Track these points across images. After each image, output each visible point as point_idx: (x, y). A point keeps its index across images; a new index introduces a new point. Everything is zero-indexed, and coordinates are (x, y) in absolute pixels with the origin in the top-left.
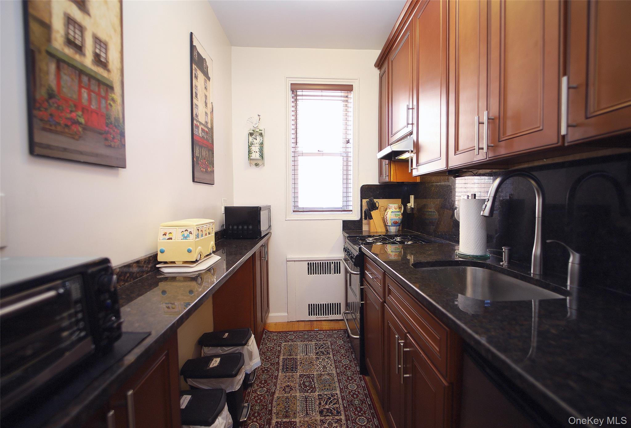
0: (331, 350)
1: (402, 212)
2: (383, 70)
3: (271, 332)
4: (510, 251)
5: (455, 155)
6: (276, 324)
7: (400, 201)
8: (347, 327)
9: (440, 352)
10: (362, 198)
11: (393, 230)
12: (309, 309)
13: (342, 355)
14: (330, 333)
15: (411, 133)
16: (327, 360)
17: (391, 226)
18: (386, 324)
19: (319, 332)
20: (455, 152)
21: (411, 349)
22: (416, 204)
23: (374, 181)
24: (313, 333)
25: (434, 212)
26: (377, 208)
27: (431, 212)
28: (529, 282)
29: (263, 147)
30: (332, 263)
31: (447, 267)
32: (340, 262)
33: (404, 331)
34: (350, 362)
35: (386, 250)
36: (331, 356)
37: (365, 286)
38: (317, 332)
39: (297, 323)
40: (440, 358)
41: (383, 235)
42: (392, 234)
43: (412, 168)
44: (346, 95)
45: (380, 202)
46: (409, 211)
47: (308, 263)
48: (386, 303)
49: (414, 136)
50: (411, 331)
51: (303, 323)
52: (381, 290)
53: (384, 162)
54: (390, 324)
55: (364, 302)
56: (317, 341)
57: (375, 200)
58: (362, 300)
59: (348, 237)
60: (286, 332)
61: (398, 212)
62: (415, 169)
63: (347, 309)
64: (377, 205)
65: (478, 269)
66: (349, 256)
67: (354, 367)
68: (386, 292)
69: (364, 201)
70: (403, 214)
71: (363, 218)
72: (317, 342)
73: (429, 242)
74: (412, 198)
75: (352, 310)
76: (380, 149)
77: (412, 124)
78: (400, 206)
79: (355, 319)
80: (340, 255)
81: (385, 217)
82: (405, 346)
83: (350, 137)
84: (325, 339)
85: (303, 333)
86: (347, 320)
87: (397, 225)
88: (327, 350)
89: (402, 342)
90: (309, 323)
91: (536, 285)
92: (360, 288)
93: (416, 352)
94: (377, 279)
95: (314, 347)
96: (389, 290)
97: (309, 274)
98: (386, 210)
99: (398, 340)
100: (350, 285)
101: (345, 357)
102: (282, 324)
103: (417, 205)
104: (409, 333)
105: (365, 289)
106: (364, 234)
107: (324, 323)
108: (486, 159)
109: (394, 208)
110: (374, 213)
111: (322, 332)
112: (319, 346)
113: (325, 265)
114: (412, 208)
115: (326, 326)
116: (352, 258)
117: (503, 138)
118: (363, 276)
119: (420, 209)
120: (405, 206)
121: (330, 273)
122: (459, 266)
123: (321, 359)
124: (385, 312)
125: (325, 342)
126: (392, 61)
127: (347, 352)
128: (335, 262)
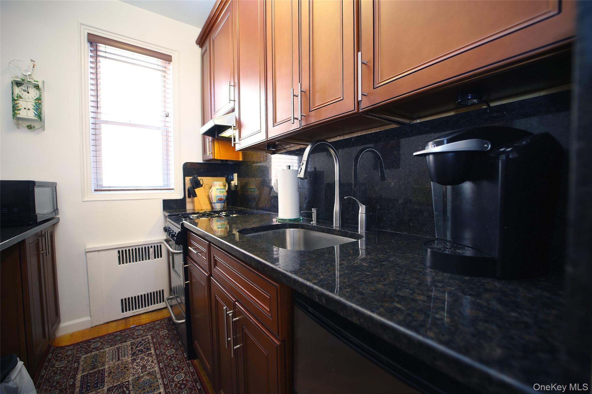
0: (151, 345)
1: (227, 189)
2: (204, 49)
3: (63, 348)
4: (317, 211)
5: (273, 127)
6: (72, 335)
7: (224, 179)
8: (170, 314)
9: (270, 312)
10: (185, 175)
11: (218, 206)
12: (122, 305)
13: (166, 346)
14: (151, 327)
15: (233, 110)
16: (147, 358)
17: (217, 203)
18: (213, 297)
19: (137, 328)
20: (274, 124)
21: (240, 317)
22: (239, 182)
23: (198, 158)
24: (128, 332)
25: (255, 189)
26: (202, 186)
27: (253, 189)
28: (333, 234)
29: (40, 104)
30: (151, 247)
31: (269, 231)
32: (160, 246)
33: (232, 300)
34: (176, 350)
35: (212, 227)
36: (153, 351)
37: (190, 264)
38: (134, 328)
39: (106, 325)
40: (271, 317)
41: (208, 212)
42: (217, 210)
43: (234, 142)
44: (164, 65)
45: (204, 180)
46: (233, 189)
47: (119, 252)
48: (212, 276)
49: (236, 112)
50: (240, 298)
51: (115, 324)
52: (206, 263)
53: (207, 139)
54: (218, 298)
55: (188, 282)
56: (134, 339)
57: (199, 178)
58: (186, 280)
59: (168, 216)
60: (88, 341)
61: (223, 189)
62: (237, 143)
63: (171, 295)
64: (201, 183)
65: (295, 230)
66: (170, 235)
67: (181, 355)
68: (212, 263)
69: (188, 179)
70: (227, 192)
71: (187, 196)
72: (133, 341)
73: (252, 214)
74: (235, 176)
75: (177, 294)
76: (204, 123)
77: (234, 101)
78: (225, 184)
79: (180, 304)
80: (160, 237)
81: (210, 195)
82: (234, 316)
83: (170, 111)
84: (145, 334)
85: (114, 335)
86: (171, 306)
87: (222, 201)
88: (147, 346)
89: (230, 313)
90: (123, 321)
91: (338, 235)
92: (184, 267)
93: (245, 320)
94: (202, 253)
95: (130, 348)
96: (215, 261)
97: (120, 264)
98: (210, 188)
99: (227, 311)
100: (173, 267)
101: (170, 347)
102: (83, 332)
103: (241, 183)
104: (237, 301)
105: (189, 267)
106: (188, 212)
107: (144, 316)
108: (300, 128)
109: (219, 186)
110: (198, 191)
111: (140, 327)
112: (136, 345)
113: (142, 251)
114: (236, 185)
115: (145, 319)
116: (173, 236)
117: (313, 108)
118: (187, 255)
119: (243, 187)
120: (229, 184)
121: (149, 259)
122: (279, 229)
123: (140, 358)
124: (212, 286)
125: (144, 338)
126: (213, 40)
127: (172, 341)
128: (154, 246)
